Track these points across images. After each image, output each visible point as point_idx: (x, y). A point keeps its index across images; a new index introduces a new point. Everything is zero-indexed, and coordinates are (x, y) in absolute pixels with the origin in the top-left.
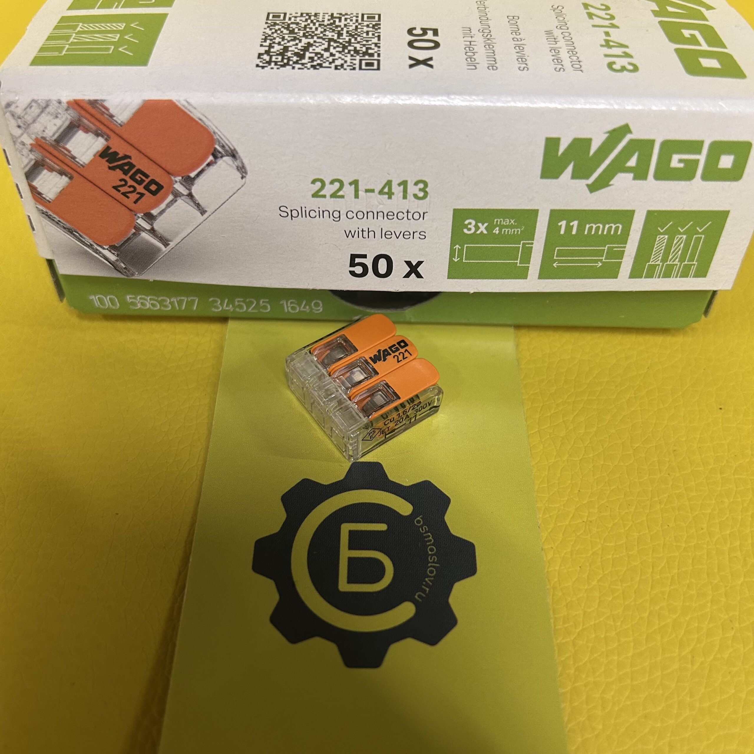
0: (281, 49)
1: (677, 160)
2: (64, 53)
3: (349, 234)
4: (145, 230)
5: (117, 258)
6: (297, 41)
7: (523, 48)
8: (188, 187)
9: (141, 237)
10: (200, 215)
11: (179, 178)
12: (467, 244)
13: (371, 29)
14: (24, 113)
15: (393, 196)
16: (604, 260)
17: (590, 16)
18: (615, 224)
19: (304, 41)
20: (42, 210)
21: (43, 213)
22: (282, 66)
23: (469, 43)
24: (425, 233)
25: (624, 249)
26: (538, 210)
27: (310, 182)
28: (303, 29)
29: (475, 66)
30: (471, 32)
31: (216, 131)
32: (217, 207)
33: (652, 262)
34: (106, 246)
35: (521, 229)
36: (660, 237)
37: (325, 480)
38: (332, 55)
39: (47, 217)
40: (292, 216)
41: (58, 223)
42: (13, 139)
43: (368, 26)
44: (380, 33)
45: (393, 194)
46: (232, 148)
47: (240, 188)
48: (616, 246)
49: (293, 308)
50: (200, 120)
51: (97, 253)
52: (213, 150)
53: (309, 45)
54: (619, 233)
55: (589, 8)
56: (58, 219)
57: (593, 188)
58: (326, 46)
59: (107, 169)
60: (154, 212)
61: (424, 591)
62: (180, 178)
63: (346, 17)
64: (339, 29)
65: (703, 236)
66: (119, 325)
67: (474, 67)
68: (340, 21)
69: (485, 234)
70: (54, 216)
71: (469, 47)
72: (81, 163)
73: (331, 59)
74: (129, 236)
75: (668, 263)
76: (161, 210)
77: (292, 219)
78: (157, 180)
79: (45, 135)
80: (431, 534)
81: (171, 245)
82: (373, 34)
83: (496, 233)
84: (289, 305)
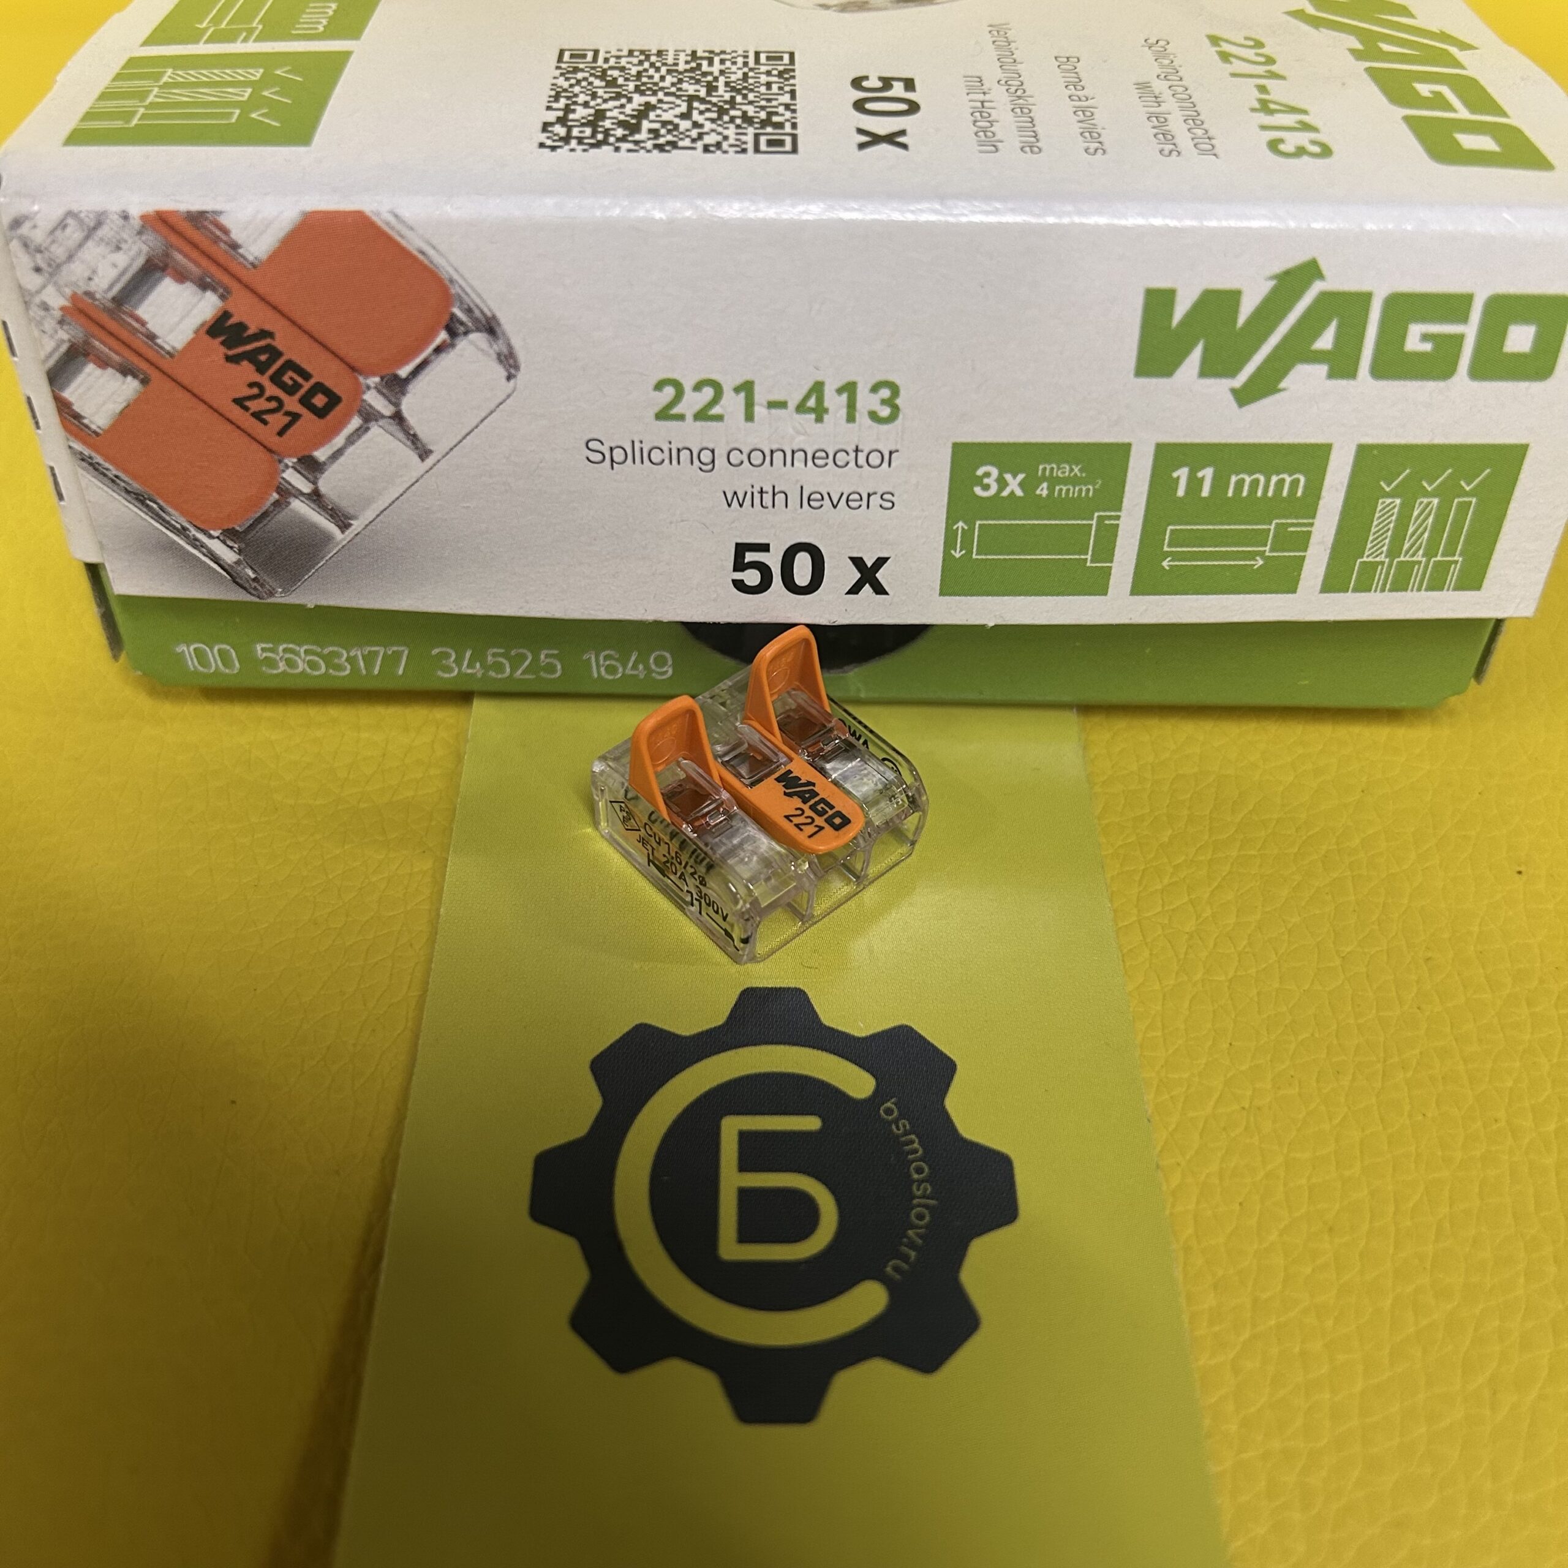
0: (589, 115)
1: (1418, 337)
2: (135, 122)
3: (733, 499)
4: (299, 494)
5: (238, 557)
6: (623, 101)
7: (1093, 114)
8: (393, 400)
9: (292, 511)
10: (418, 460)
11: (374, 380)
12: (981, 519)
13: (775, 79)
14: (49, 240)
15: (826, 417)
16: (1267, 554)
17: (1225, 57)
18: (1290, 476)
19: (638, 100)
20: (81, 453)
21: (83, 460)
22: (592, 146)
23: (979, 104)
24: (893, 495)
25: (1309, 529)
26: (1129, 445)
27: (651, 387)
28: (634, 78)
29: (994, 146)
30: (982, 85)
31: (456, 277)
32: (454, 443)
33: (1368, 556)
34: (214, 530)
35: (1094, 485)
36: (1384, 502)
37: (686, 1026)
38: (696, 125)
39: (91, 468)
40: (612, 461)
41: (114, 481)
42: (23, 296)
43: (768, 73)
44: (794, 85)
45: (826, 411)
46: (489, 314)
47: (504, 401)
48: (1295, 521)
49: (611, 670)
50: (423, 253)
51: (195, 547)
52: (447, 317)
53: (649, 107)
54: (1299, 494)
55: (1222, 43)
56: (115, 472)
57: (1244, 397)
58: (684, 108)
59: (222, 361)
60: (321, 454)
61: (905, 1258)
62: (377, 379)
63: (723, 56)
64: (710, 78)
65: (1474, 500)
66: (239, 711)
67: (993, 148)
68: (711, 63)
69: (1020, 497)
70: (107, 465)
71: (981, 112)
72: (167, 348)
73: (694, 133)
74: (264, 509)
75: (1402, 558)
76: (335, 449)
77: (612, 468)
78: (328, 383)
79: (93, 287)
80: (917, 1136)
81: (353, 527)
82: (780, 88)
83: (1041, 495)
84: (601, 662)
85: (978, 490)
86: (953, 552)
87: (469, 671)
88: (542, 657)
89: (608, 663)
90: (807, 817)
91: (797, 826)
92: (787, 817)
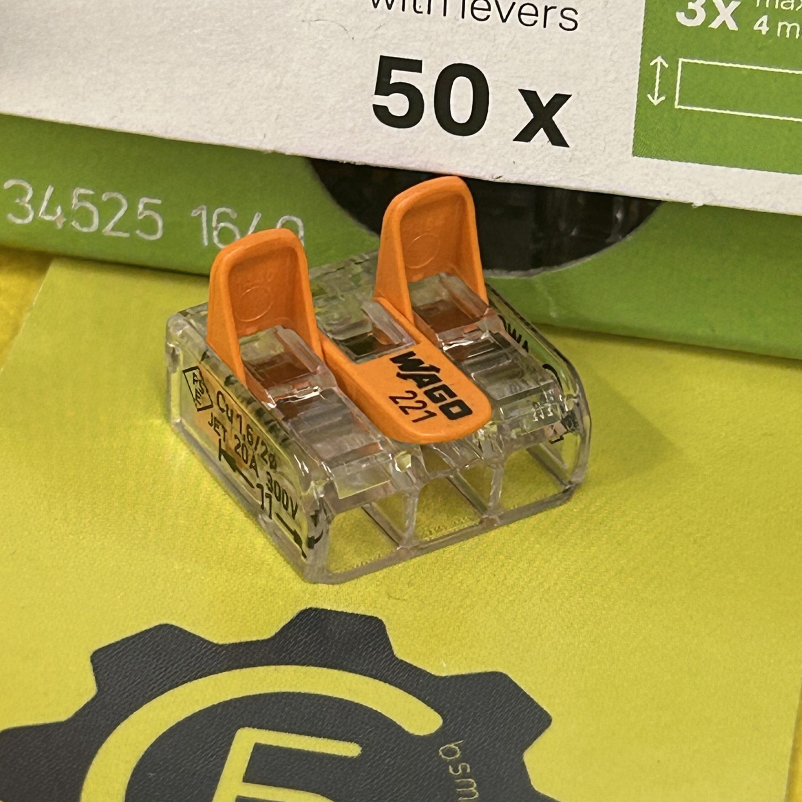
12: (685, 56)
24: (576, 12)
69: (733, 32)
80: (477, 781)
83: (760, 31)
84: (214, 224)
85: (681, 17)
86: (649, 96)
87: (48, 218)
88: (141, 207)
89: (222, 224)
90: (417, 402)
91: (403, 409)
92: (393, 399)
